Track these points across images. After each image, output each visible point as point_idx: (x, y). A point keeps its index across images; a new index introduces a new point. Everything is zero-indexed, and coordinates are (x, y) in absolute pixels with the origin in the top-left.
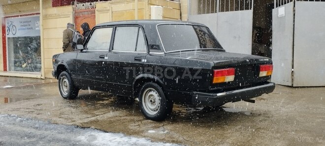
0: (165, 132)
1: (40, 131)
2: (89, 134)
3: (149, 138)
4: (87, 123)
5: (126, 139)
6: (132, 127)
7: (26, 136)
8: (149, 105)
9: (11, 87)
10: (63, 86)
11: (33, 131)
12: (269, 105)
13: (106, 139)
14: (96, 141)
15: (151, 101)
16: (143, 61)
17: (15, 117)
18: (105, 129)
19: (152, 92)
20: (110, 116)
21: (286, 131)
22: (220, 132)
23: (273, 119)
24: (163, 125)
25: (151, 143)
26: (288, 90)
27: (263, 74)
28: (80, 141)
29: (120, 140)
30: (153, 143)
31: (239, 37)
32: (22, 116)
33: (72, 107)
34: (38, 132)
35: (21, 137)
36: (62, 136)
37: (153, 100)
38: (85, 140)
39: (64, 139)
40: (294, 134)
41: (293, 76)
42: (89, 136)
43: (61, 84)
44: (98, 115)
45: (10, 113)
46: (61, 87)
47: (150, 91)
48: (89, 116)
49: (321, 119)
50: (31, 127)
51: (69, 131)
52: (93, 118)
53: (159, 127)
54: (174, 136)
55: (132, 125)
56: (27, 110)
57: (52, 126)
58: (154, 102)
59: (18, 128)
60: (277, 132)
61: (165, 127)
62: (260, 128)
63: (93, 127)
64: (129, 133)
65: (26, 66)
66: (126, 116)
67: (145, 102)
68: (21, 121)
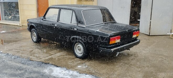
0: (86, 67)
1: (25, 66)
2: (49, 68)
3: (78, 71)
4: (47, 60)
5: (67, 72)
6: (70, 63)
7: (19, 69)
8: (78, 51)
9: (5, 32)
10: (33, 36)
11: (21, 65)
12: (137, 48)
13: (58, 72)
14: (53, 73)
15: (79, 49)
16: (75, 29)
17: (11, 56)
18: (56, 64)
19: (79, 45)
20: (58, 55)
21: (144, 67)
22: (112, 67)
23: (138, 58)
24: (85, 62)
25: (79, 74)
26: (147, 37)
27: (134, 36)
28: (45, 73)
29: (64, 73)
30: (80, 75)
31: (124, 7)
32: (14, 55)
33: (38, 48)
34: (24, 66)
35: (16, 70)
36: (36, 69)
37: (80, 49)
38: (48, 73)
39: (37, 71)
40: (147, 69)
41: (150, 30)
42: (49, 69)
43: (32, 35)
44: (52, 55)
45: (8, 52)
46: (32, 37)
47: (78, 44)
48: (48, 55)
49: (161, 59)
50: (20, 62)
51: (39, 66)
52: (50, 57)
53: (83, 63)
54: (90, 69)
55: (70, 61)
56: (16, 51)
57: (30, 62)
58: (80, 50)
59: (14, 64)
60: (139, 68)
61: (86, 63)
62: (131, 65)
63: (50, 63)
64: (68, 67)
65: (11, 18)
66: (66, 55)
67: (76, 49)
68: (15, 58)
